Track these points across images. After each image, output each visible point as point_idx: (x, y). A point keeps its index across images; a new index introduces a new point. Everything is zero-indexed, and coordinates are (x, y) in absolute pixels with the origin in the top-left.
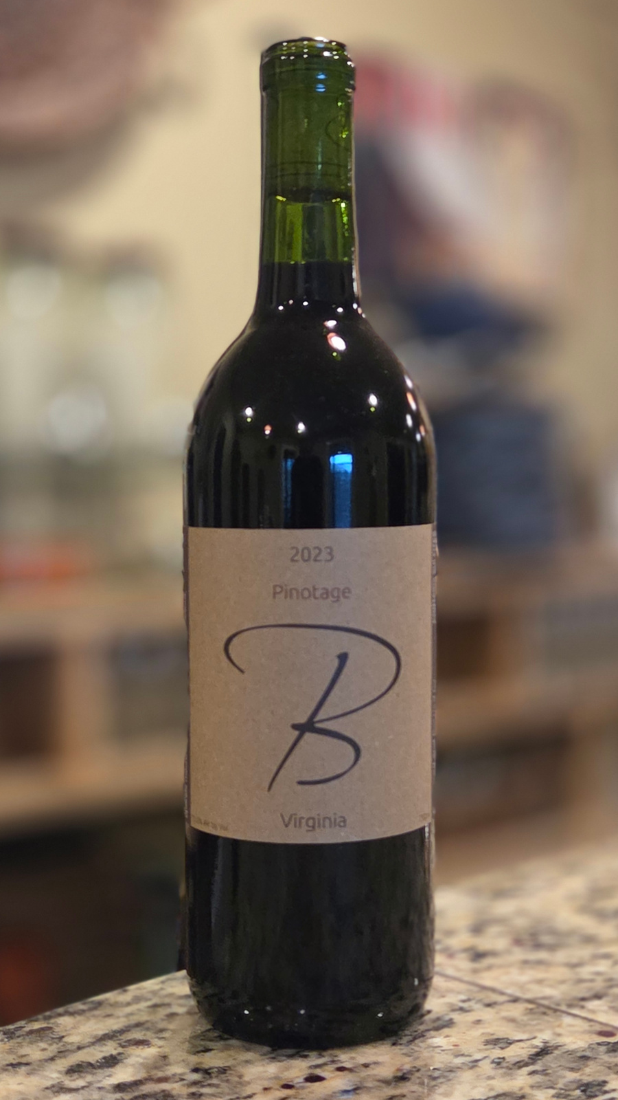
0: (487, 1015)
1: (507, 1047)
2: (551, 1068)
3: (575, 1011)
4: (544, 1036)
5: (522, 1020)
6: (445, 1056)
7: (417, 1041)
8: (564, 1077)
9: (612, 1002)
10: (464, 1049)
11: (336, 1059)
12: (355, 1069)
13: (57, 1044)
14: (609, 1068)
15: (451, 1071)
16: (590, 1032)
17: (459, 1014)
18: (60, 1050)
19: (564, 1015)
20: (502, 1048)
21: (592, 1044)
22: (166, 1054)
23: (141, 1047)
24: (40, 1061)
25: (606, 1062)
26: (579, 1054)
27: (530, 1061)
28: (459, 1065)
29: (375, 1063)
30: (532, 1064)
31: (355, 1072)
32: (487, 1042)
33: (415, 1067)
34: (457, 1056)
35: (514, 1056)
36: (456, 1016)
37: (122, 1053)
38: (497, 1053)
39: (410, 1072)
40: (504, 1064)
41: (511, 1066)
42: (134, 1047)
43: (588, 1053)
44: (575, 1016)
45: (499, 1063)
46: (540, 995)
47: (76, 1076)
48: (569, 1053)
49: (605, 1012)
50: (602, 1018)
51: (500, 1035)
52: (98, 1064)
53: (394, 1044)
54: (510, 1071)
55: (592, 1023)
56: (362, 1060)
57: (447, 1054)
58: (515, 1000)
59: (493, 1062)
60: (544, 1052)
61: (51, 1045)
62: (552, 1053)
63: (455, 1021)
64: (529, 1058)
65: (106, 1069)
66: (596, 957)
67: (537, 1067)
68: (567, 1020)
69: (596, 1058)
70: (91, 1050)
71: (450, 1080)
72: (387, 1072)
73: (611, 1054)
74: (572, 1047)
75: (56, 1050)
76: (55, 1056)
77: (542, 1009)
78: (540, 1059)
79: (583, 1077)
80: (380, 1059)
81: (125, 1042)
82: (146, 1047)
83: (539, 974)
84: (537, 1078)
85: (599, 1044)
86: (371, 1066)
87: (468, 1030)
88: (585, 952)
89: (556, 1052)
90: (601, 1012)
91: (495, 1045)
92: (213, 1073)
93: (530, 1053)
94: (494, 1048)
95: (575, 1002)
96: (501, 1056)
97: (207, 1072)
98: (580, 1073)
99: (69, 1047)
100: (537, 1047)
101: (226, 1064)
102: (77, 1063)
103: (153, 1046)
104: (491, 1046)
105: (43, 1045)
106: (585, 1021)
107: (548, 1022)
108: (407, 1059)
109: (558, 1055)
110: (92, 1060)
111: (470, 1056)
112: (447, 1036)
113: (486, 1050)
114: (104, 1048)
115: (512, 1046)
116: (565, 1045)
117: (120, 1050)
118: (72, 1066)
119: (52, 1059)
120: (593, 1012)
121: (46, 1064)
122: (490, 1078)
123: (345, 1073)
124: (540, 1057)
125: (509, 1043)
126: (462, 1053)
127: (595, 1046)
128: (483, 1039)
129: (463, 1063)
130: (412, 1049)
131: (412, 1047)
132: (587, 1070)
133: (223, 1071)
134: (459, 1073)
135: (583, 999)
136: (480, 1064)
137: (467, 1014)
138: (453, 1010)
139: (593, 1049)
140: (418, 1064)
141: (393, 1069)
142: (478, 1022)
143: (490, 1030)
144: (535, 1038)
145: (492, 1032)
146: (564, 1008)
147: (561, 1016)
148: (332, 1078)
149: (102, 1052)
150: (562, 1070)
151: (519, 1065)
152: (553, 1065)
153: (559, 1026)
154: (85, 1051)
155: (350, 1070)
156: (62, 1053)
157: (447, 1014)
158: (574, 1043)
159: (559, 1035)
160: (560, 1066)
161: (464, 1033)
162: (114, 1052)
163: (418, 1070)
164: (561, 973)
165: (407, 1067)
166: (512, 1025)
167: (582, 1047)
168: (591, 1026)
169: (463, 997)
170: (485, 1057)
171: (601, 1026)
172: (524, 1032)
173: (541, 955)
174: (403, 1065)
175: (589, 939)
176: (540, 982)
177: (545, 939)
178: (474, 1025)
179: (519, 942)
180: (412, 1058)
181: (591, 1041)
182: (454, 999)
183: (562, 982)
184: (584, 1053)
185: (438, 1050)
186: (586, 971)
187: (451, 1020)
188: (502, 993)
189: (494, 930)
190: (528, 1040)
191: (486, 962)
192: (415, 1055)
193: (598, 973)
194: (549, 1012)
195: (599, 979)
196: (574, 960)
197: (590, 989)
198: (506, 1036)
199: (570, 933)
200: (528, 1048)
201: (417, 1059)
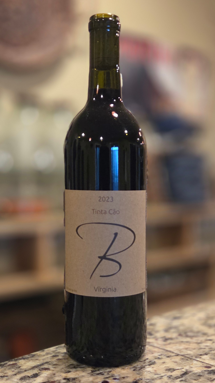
0: (167, 360)
1: (173, 371)
2: (188, 379)
3: (198, 359)
4: (186, 368)
5: (179, 362)
6: (152, 375)
7: (142, 369)
9: (211, 356)
10: (158, 372)
11: (113, 375)
12: (120, 379)
13: (18, 369)
14: (208, 379)
15: (153, 380)
16: (202, 366)
17: (158, 360)
18: (18, 371)
19: (194, 360)
20: (171, 372)
22: (55, 373)
23: (47, 371)
24: (11, 375)
25: (207, 377)
26: (198, 374)
27: (181, 377)
28: (156, 378)
29: (127, 377)
32: (166, 370)
33: (141, 378)
34: (155, 375)
35: (175, 375)
36: (156, 361)
37: (40, 373)
38: (169, 374)
39: (139, 380)
40: (172, 378)
41: (174, 378)
42: (44, 371)
43: (201, 374)
44: (197, 361)
45: (170, 377)
46: (186, 353)
47: (23, 380)
48: (195, 374)
49: (208, 360)
50: (207, 362)
51: (171, 367)
52: (31, 376)
53: (134, 370)
54: (174, 380)
55: (204, 364)
56: (123, 376)
57: (152, 374)
58: (178, 355)
59: (168, 377)
60: (186, 373)
61: (16, 369)
62: (188, 374)
63: (156, 362)
64: (181, 375)
65: (34, 378)
66: (207, 340)
67: (183, 379)
68: (195, 362)
69: (204, 376)
70: (29, 371)
72: (131, 380)
73: (209, 374)
74: (196, 372)
75: (17, 372)
76: (17, 374)
77: (187, 359)
78: (184, 376)
80: (128, 375)
81: (41, 369)
82: (48, 370)
83: (186, 346)
85: (205, 371)
86: (125, 378)
87: (160, 366)
88: (203, 339)
89: (190, 374)
90: (207, 359)
91: (169, 371)
92: (70, 380)
93: (181, 374)
94: (168, 372)
95: (198, 356)
96: (171, 375)
97: (68, 380)
98: (199, 381)
99: (22, 370)
100: (183, 372)
101: (75, 377)
102: (24, 376)
103: (51, 370)
104: (168, 371)
105: (13, 370)
106: (201, 363)
107: (188, 363)
108: (138, 376)
109: (191, 374)
110: (29, 375)
111: (160, 375)
112: (153, 368)
113: (166, 372)
114: (34, 371)
115: (175, 371)
116: (193, 371)
117: (39, 371)
118: (22, 377)
119: (15, 375)
120: (204, 359)
121: (13, 376)
123: (116, 380)
124: (184, 375)
125: (174, 370)
126: (157, 374)
127: (204, 372)
128: (165, 369)
129: (157, 377)
130: (140, 372)
131: (140, 371)
132: (201, 380)
133: (74, 379)
134: (156, 381)
135: (201, 355)
136: (163, 377)
137: (161, 360)
138: (156, 359)
139: (203, 372)
141: (133, 379)
142: (164, 363)
143: (168, 366)
144: (183, 368)
146: (194, 358)
147: (193, 361)
148: (111, 382)
149: (33, 372)
150: (192, 380)
151: (177, 378)
152: (189, 378)
153: (192, 364)
154: (27, 372)
155: (118, 379)
156: (19, 373)
157: (154, 360)
158: (196, 370)
159: (192, 367)
160: (191, 378)
162: (37, 372)
163: (141, 380)
164: (194, 346)
165: (138, 378)
166: (176, 364)
167: (199, 372)
169: (159, 354)
170: (165, 375)
171: (206, 364)
172: (179, 366)
173: (188, 339)
174: (136, 378)
175: (205, 334)
176: (187, 349)
177: (189, 334)
178: (162, 364)
179: (180, 335)
180: (139, 375)
181: (202, 370)
182: (156, 355)
183: (194, 349)
184: (200, 374)
185: (149, 372)
186: (202, 345)
187: (155, 362)
188: (173, 353)
189: (172, 330)
190: (181, 369)
191: (169, 341)
192: (141, 374)
193: (207, 346)
194: (189, 359)
195: (207, 348)
196: (199, 342)
197: (204, 351)
198: (173, 368)
199: (198, 332)
200: (180, 372)
201: (141, 375)
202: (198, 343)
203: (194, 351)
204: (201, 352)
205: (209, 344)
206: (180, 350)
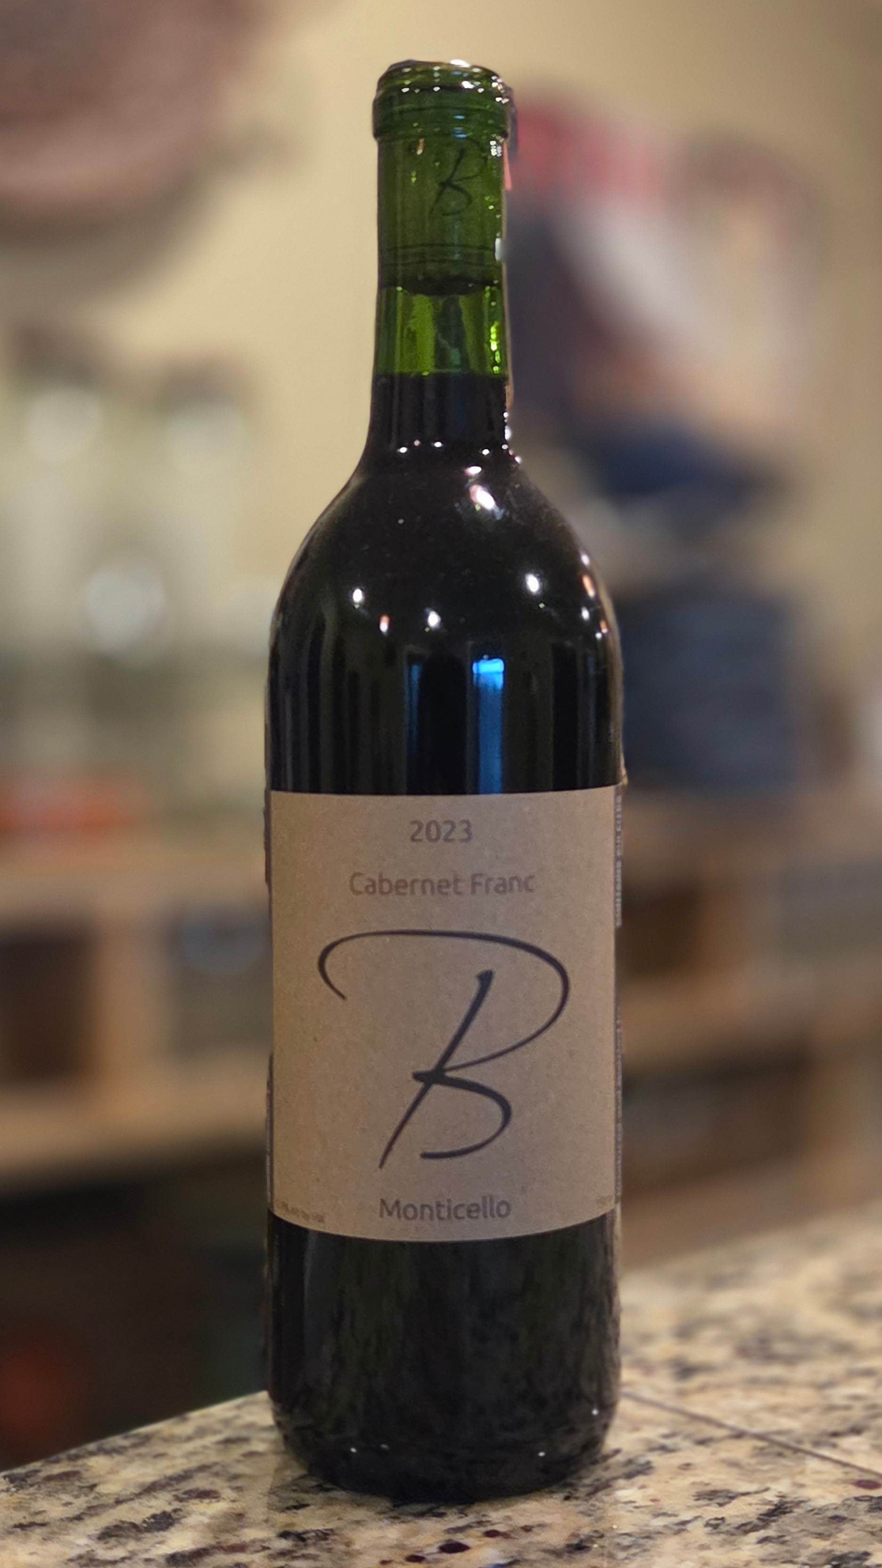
0: (699, 1456)
1: (728, 1503)
2: (790, 1534)
3: (825, 1452)
4: (781, 1487)
5: (749, 1464)
6: (641, 1516)
7: (599, 1494)
8: (809, 1546)
9: (876, 1438)
10: (667, 1505)
11: (484, 1519)
12: (513, 1535)
13: (87, 1495)
14: (873, 1534)
15: (647, 1538)
16: (845, 1480)
17: (659, 1455)
18: (90, 1504)
19: (808, 1457)
20: (721, 1505)
21: (847, 1499)
22: (242, 1511)
23: (206, 1501)
24: (62, 1520)
25: (867, 1525)
26: (830, 1513)
27: (761, 1524)
28: (660, 1529)
29: (541, 1526)
30: (764, 1527)
31: (512, 1538)
32: (699, 1496)
33: (596, 1531)
34: (656, 1515)
35: (737, 1516)
36: (655, 1456)
37: (180, 1510)
38: (712, 1511)
39: (590, 1539)
40: (723, 1528)
41: (734, 1531)
42: (196, 1501)
43: (842, 1513)
44: (824, 1458)
45: (716, 1527)
46: (774, 1428)
47: (113, 1541)
48: (816, 1510)
49: (867, 1453)
50: (861, 1461)
51: (718, 1485)
52: (145, 1525)
53: (567, 1498)
54: (733, 1538)
55: (847, 1469)
56: (522, 1521)
57: (642, 1511)
58: (739, 1435)
59: (707, 1525)
60: (779, 1510)
61: (77, 1497)
62: (791, 1512)
63: (654, 1465)
64: (759, 1519)
65: (156, 1533)
66: (853, 1375)
67: (771, 1532)
68: (813, 1464)
69: (853, 1520)
70: (136, 1504)
71: (645, 1551)
72: (557, 1538)
73: (874, 1514)
74: (821, 1503)
75: (85, 1505)
76: (84, 1514)
77: (777, 1449)
78: (774, 1521)
79: (835, 1547)
80: (547, 1519)
81: (184, 1493)
82: (213, 1500)
83: (772, 1398)
84: (770, 1548)
85: (857, 1499)
86: (534, 1530)
87: (671, 1478)
88: (835, 1367)
89: (798, 1511)
90: (860, 1454)
91: (710, 1500)
92: (309, 1538)
93: (761, 1512)
94: (708, 1505)
95: (824, 1439)
96: (720, 1516)
97: (300, 1538)
98: (832, 1539)
99: (104, 1500)
100: (770, 1503)
101: (328, 1527)
102: (115, 1522)
103: (223, 1499)
104: (705, 1502)
105: (66, 1498)
106: (838, 1466)
107: (787, 1466)
108: (587, 1520)
109: (800, 1514)
110: (136, 1519)
111: (675, 1516)
112: (643, 1485)
113: (699, 1507)
114: (154, 1502)
115: (734, 1502)
116: (809, 1500)
117: (177, 1505)
118: (107, 1528)
119: (79, 1518)
120: (849, 1452)
121: (71, 1525)
122: (703, 1547)
123: (498, 1539)
124: (774, 1518)
125: (731, 1497)
126: (664, 1511)
127: (854, 1503)
128: (694, 1491)
129: (665, 1526)
130: (593, 1505)
131: (592, 1502)
132: (842, 1537)
133: (324, 1535)
134: (659, 1541)
135: (835, 1434)
136: (689, 1527)
137: (672, 1455)
138: (652, 1449)
139: (850, 1506)
140: (601, 1526)
141: (566, 1534)
142: (687, 1466)
143: (703, 1478)
144: (767, 1490)
145: (707, 1481)
146: (807, 1447)
147: (804, 1459)
148: (480, 1546)
149: (150, 1507)
150: (806, 1536)
151: (745, 1528)
152: (793, 1530)
153: (802, 1473)
154: (126, 1506)
155: (505, 1535)
156: (93, 1510)
157: (643, 1456)
158: (823, 1497)
159: (802, 1486)
160: (803, 1531)
161: (667, 1482)
162: (168, 1509)
163: (602, 1536)
164: (802, 1396)
165: (586, 1531)
166: (735, 1469)
167: (833, 1504)
168: (846, 1473)
169: (664, 1430)
170: (696, 1518)
171: (861, 1473)
172: (752, 1482)
173: (776, 1370)
174: (579, 1528)
175: (843, 1349)
176: (774, 1409)
177: (781, 1347)
178: (682, 1472)
179: (743, 1352)
180: (592, 1518)
181: (846, 1495)
182: (652, 1433)
183: (806, 1409)
184: (837, 1513)
185: (630, 1507)
186: (839, 1394)
187: (648, 1463)
188: (720, 1425)
189: (709, 1334)
190: (757, 1492)
191: (698, 1380)
192: (598, 1513)
193: (856, 1398)
194: (787, 1452)
195: (858, 1405)
196: (823, 1378)
197: (845, 1420)
198: (726, 1487)
199: (816, 1340)
200: (756, 1504)
201: (599, 1519)
202: (822, 1386)
203: (808, 1417)
204: (832, 1422)
205: (862, 1387)
206: (748, 1416)
